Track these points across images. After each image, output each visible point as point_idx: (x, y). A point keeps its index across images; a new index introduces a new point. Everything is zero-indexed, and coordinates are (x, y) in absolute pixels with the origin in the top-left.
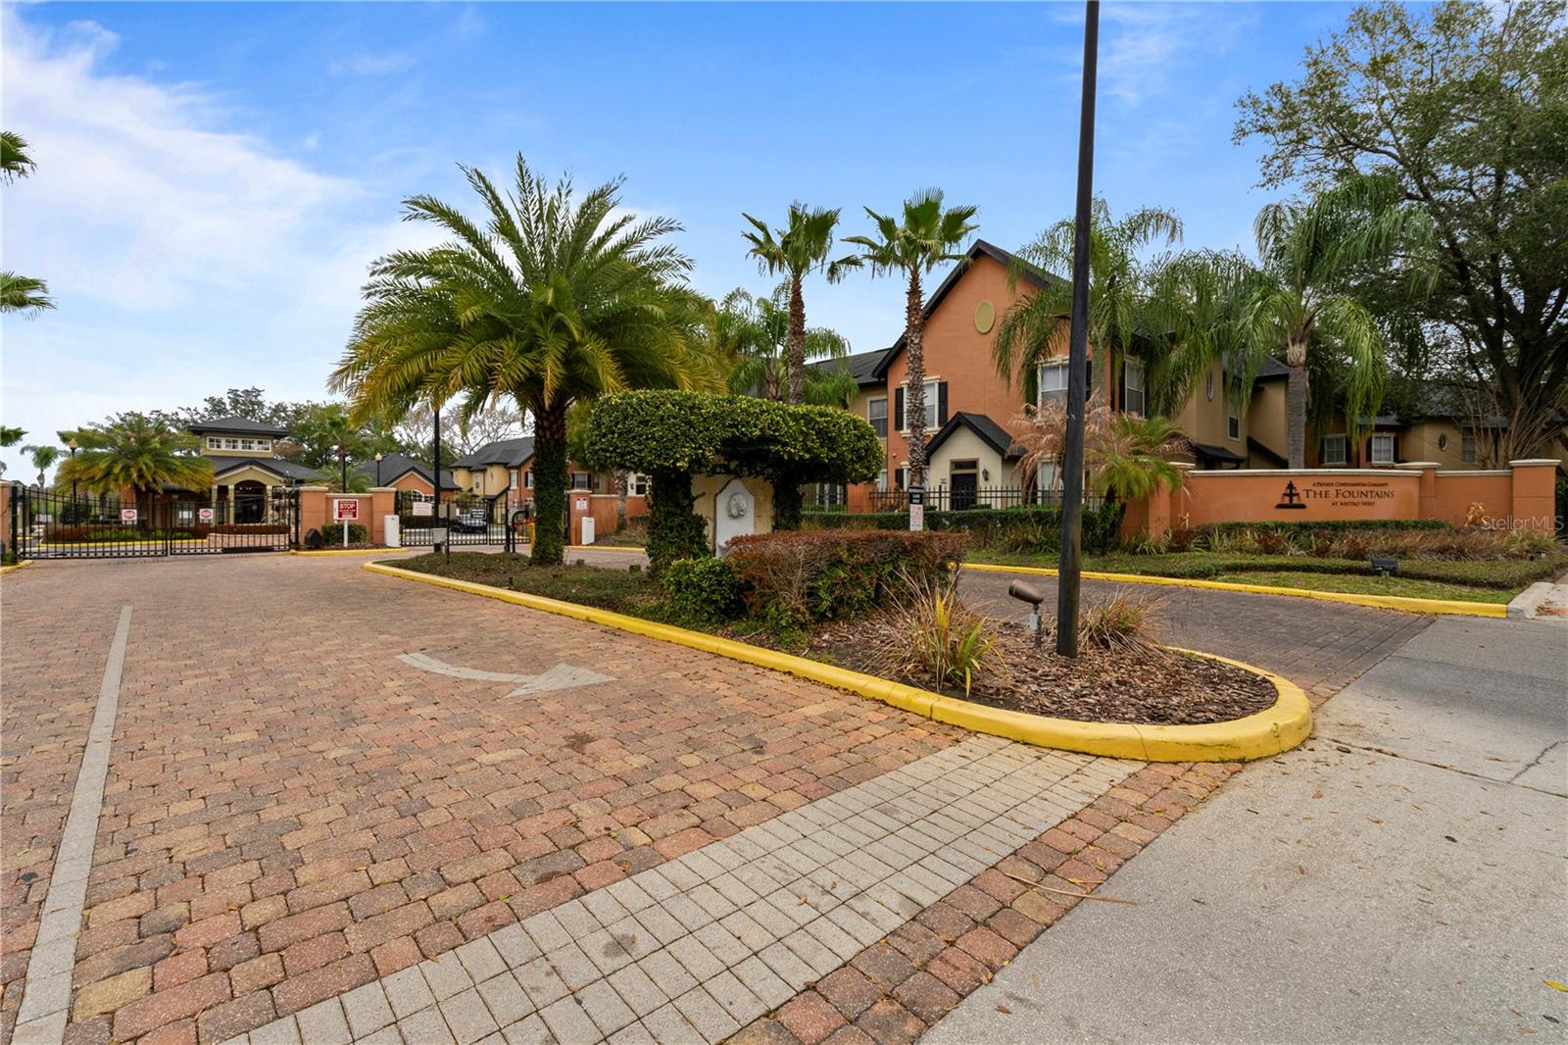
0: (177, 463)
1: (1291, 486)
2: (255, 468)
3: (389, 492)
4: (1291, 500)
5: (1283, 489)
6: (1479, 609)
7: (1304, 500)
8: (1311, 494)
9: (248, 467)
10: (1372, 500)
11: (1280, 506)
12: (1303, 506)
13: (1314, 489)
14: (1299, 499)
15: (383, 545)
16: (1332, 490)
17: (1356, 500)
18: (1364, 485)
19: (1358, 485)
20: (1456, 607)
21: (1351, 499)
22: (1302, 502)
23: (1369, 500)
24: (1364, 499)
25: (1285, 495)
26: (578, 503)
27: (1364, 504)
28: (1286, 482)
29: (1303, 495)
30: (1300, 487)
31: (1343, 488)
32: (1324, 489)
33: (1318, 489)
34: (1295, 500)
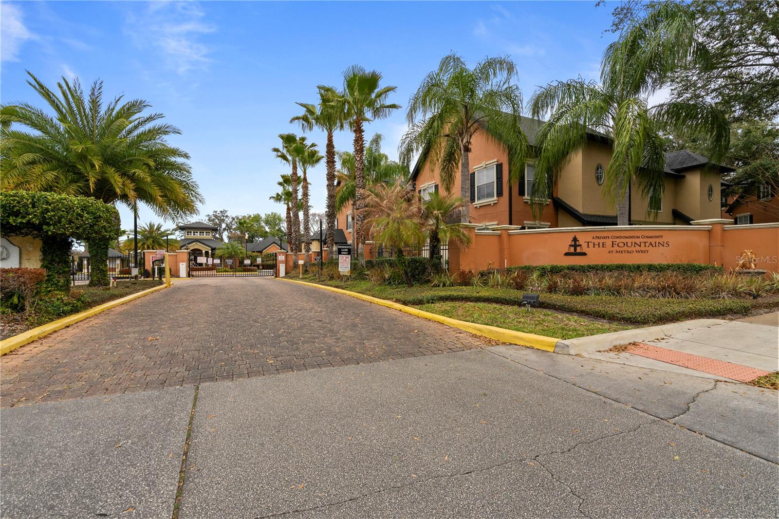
0: (162, 241)
1: (575, 239)
2: (198, 243)
3: (184, 252)
4: (575, 250)
5: (570, 241)
6: (537, 341)
7: (585, 249)
8: (591, 245)
9: (195, 243)
10: (647, 249)
11: (566, 254)
12: (584, 254)
13: (593, 241)
14: (582, 248)
15: (179, 277)
16: (608, 242)
17: (630, 249)
18: (638, 237)
19: (631, 237)
20: (522, 339)
21: (626, 248)
22: (584, 251)
23: (643, 248)
24: (638, 248)
25: (571, 246)
26: (280, 257)
27: (638, 252)
28: (572, 236)
29: (584, 246)
30: (582, 239)
31: (618, 240)
32: (601, 241)
33: (596, 241)
34: (579, 250)
